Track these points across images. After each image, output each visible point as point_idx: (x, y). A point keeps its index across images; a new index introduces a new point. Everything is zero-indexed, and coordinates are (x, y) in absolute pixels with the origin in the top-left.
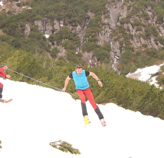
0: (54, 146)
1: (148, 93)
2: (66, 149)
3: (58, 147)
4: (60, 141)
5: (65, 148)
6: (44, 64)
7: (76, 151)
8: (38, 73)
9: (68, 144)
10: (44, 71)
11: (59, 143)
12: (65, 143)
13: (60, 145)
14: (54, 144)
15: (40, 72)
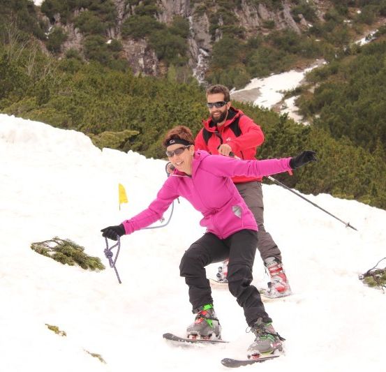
0: (43, 252)
1: (274, 133)
2: (70, 259)
3: (52, 253)
4: (55, 240)
5: (68, 255)
6: (30, 68)
7: (93, 263)
8: (15, 89)
9: (75, 247)
10: (28, 83)
11: (53, 245)
12: (67, 243)
13: (56, 249)
14: (42, 246)
15: (19, 86)
